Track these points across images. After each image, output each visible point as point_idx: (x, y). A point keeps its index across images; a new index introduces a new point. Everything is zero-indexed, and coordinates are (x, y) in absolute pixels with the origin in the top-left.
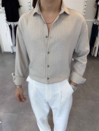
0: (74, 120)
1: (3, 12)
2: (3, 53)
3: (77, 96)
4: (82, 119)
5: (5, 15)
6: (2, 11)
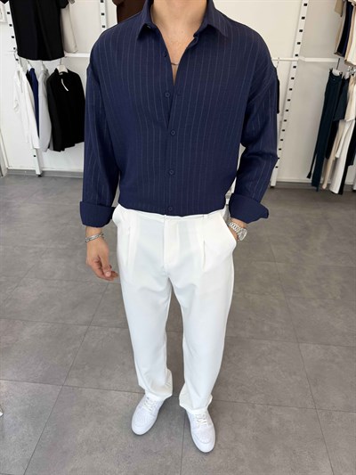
1: (6, 23)
6: (2, 18)
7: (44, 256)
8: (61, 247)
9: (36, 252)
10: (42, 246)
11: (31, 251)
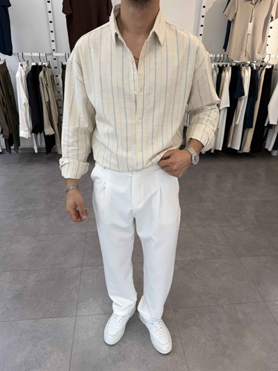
0: (223, 308)
3: (214, 251)
4: (240, 303)
7: (25, 217)
8: (38, 208)
9: (18, 215)
10: (21, 209)
11: (13, 214)
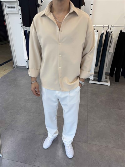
1: (18, 14)
2: (15, 67)
5: (21, 16)
6: (17, 12)
